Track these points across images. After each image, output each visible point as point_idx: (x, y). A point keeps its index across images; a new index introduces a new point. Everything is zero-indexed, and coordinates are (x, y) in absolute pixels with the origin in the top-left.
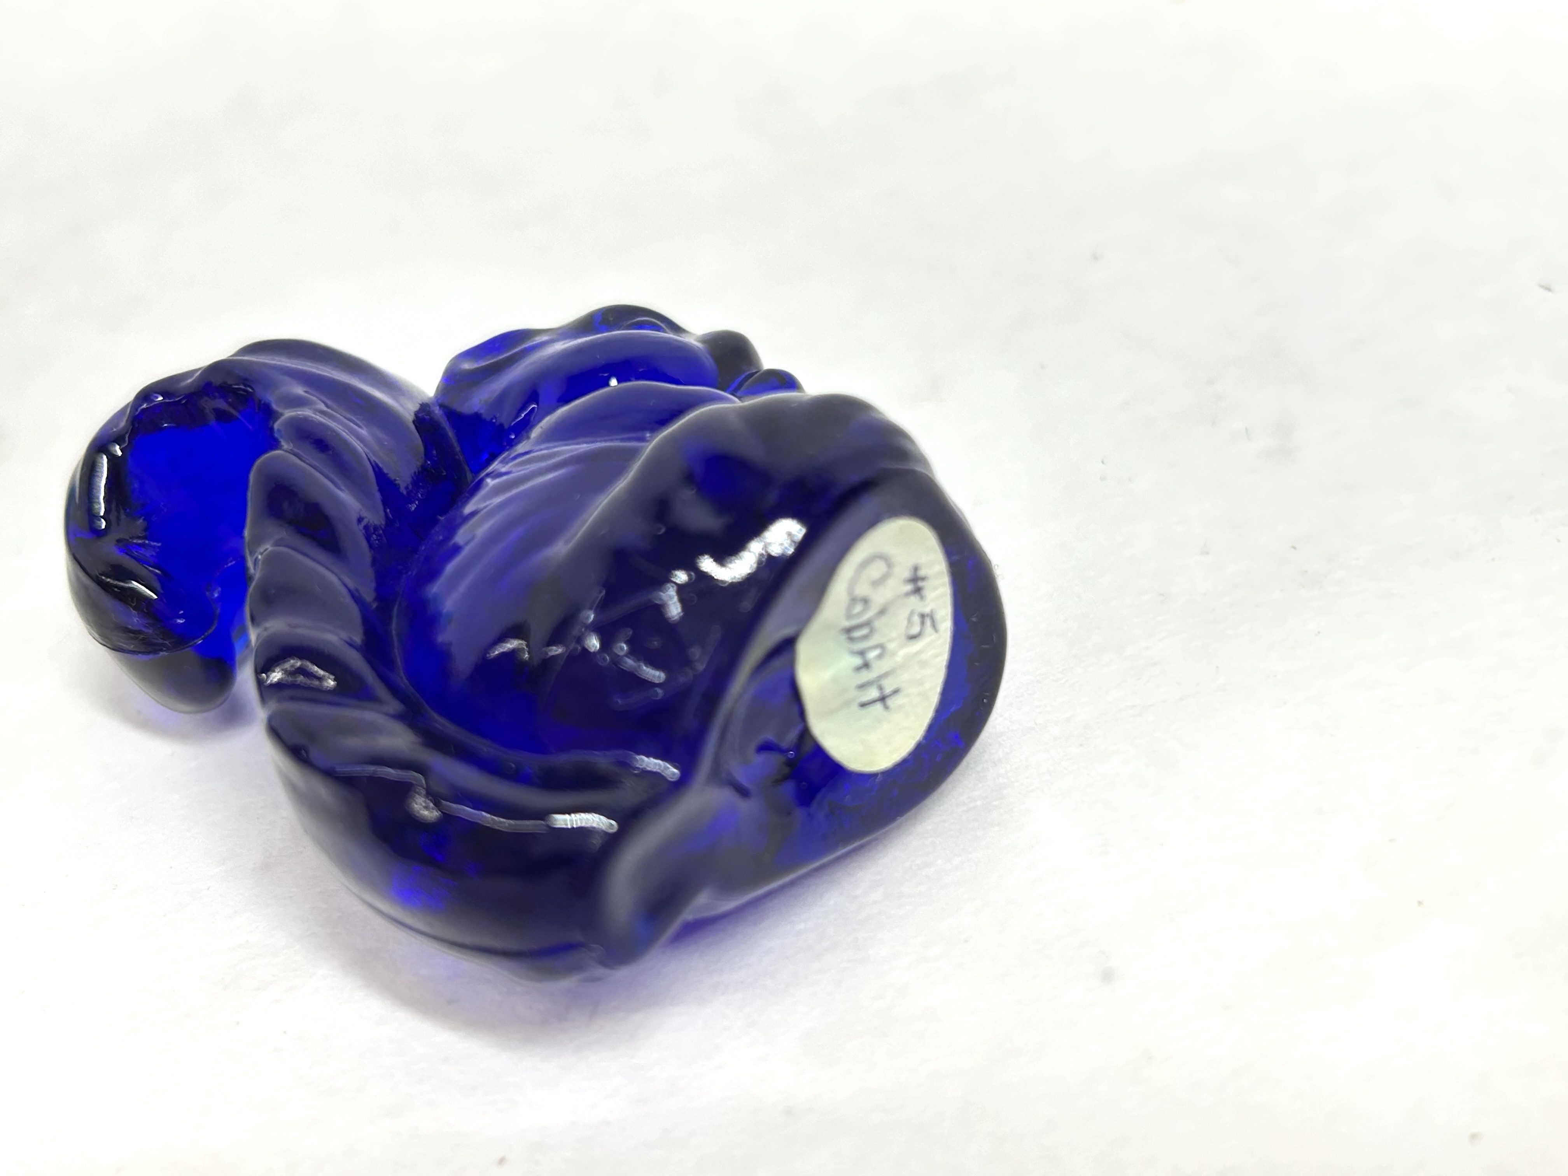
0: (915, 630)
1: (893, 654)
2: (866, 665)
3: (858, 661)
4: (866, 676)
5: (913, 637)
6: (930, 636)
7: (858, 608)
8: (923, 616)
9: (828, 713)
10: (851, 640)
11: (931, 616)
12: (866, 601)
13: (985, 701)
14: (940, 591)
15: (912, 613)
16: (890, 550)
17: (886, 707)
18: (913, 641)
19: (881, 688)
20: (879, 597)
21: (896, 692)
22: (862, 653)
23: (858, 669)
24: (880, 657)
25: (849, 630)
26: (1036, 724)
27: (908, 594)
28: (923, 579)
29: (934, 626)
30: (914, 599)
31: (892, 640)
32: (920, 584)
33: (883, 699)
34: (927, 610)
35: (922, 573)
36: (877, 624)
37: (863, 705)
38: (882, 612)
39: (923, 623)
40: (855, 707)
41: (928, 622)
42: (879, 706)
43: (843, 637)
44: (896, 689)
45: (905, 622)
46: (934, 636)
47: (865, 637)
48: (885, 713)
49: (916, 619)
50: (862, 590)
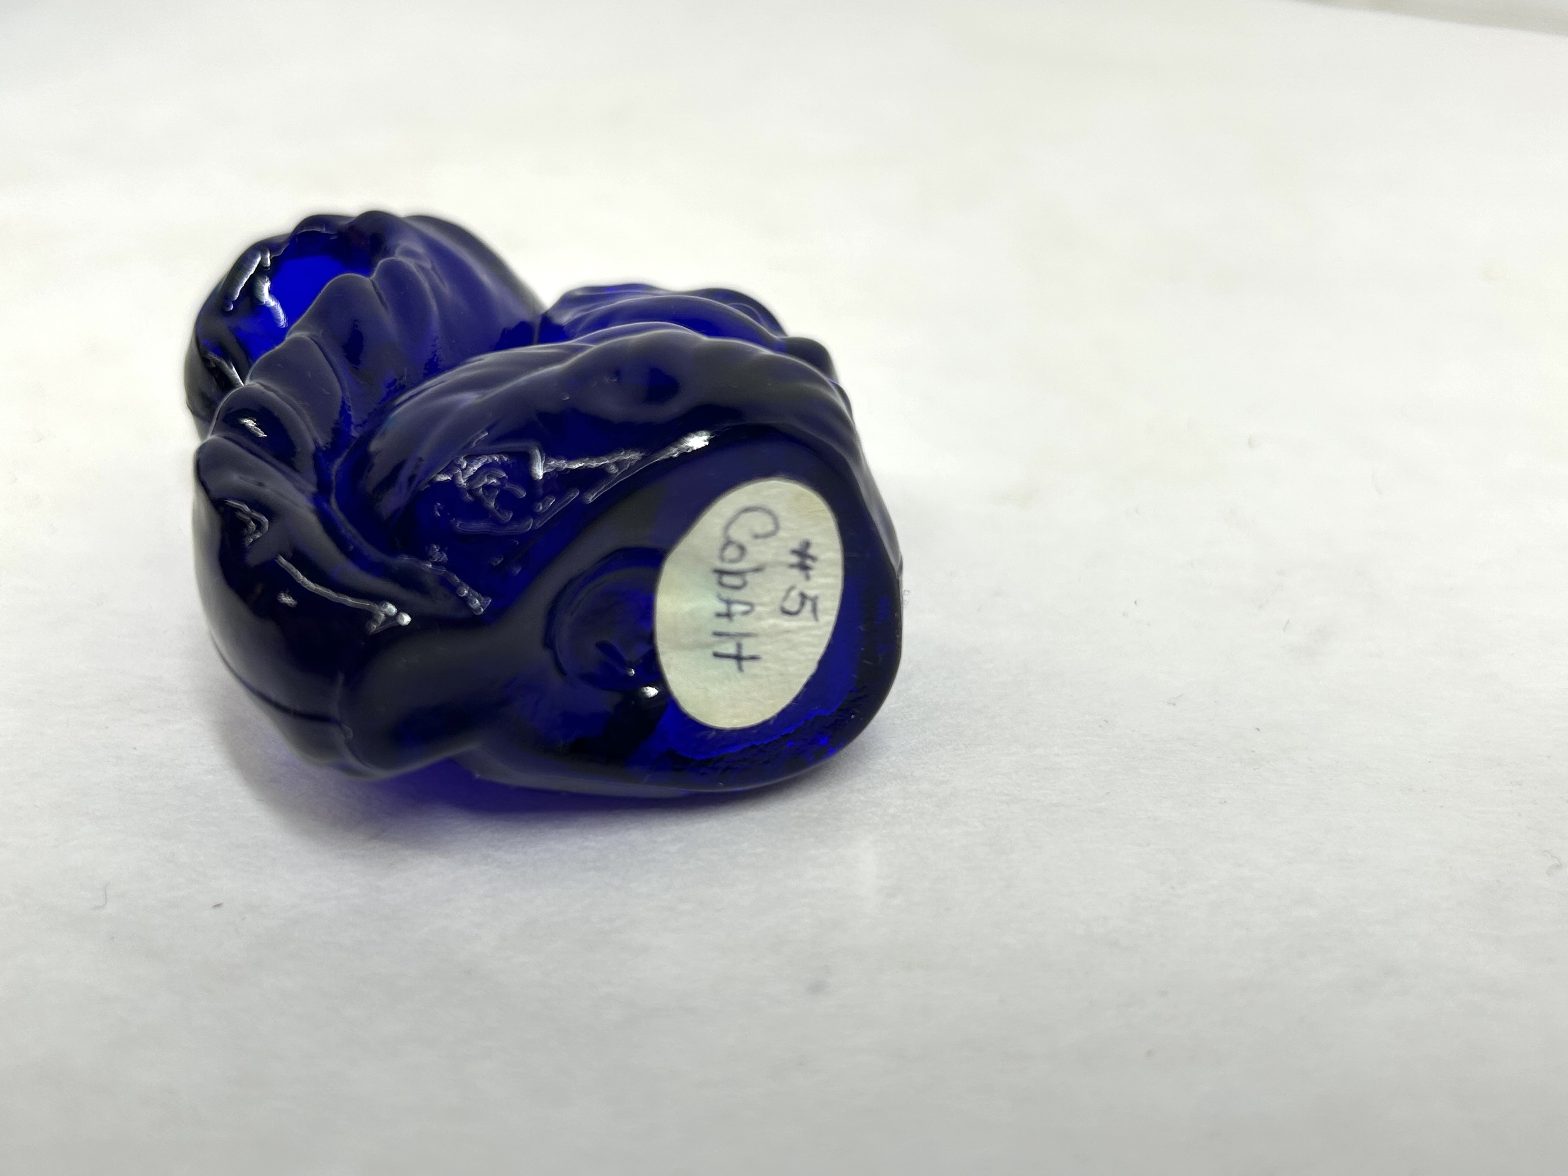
0: (792, 604)
1: (759, 618)
2: (728, 615)
3: (722, 607)
4: (723, 625)
5: (786, 612)
6: (805, 620)
7: (732, 552)
8: (803, 597)
9: (680, 647)
10: (721, 584)
11: (814, 600)
12: (742, 549)
13: (853, 716)
14: (830, 580)
15: (792, 588)
16: (779, 509)
17: (740, 669)
18: (787, 617)
19: (739, 646)
20: (758, 553)
21: (753, 658)
22: (729, 602)
23: (719, 615)
24: (746, 613)
25: (721, 573)
26: (912, 775)
27: (792, 566)
28: (814, 559)
29: (814, 610)
30: (796, 573)
31: (763, 604)
32: (809, 562)
33: (738, 658)
34: (811, 593)
35: (812, 551)
36: (749, 577)
37: (717, 655)
38: (758, 570)
39: (802, 604)
40: (709, 652)
41: (808, 606)
42: (732, 663)
43: (714, 577)
44: (757, 656)
45: (782, 594)
46: (812, 623)
47: (737, 588)
48: (739, 675)
49: (794, 594)
50: (738, 534)
